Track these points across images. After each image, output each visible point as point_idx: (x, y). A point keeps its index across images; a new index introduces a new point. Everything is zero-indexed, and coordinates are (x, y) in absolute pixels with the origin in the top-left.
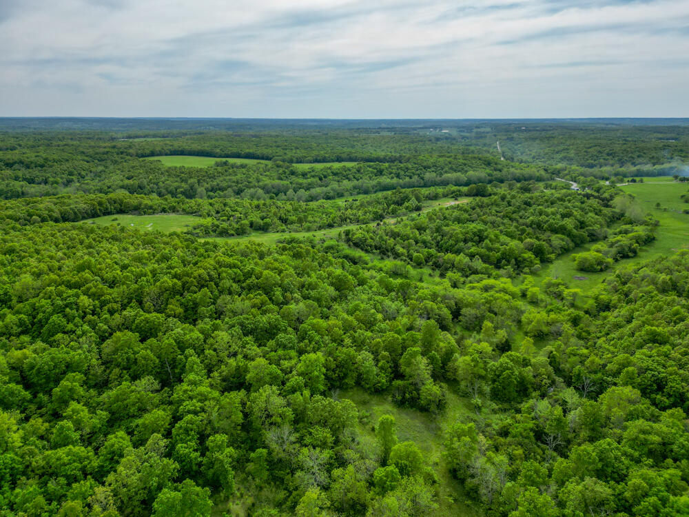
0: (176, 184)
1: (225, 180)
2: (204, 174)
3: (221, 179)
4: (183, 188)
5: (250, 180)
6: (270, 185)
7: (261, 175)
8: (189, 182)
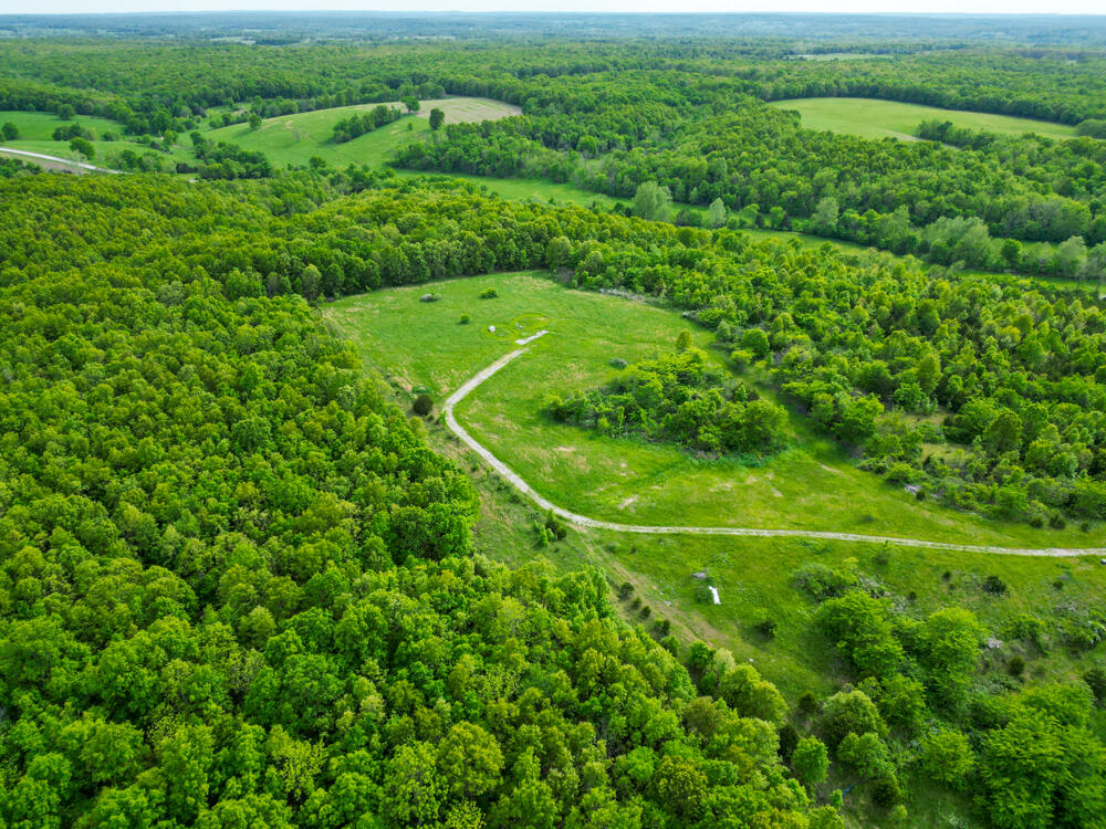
0: (788, 178)
1: (907, 178)
2: (862, 156)
3: (899, 174)
4: (797, 189)
5: (976, 185)
6: (1024, 209)
7: (1018, 172)
8: (817, 175)
